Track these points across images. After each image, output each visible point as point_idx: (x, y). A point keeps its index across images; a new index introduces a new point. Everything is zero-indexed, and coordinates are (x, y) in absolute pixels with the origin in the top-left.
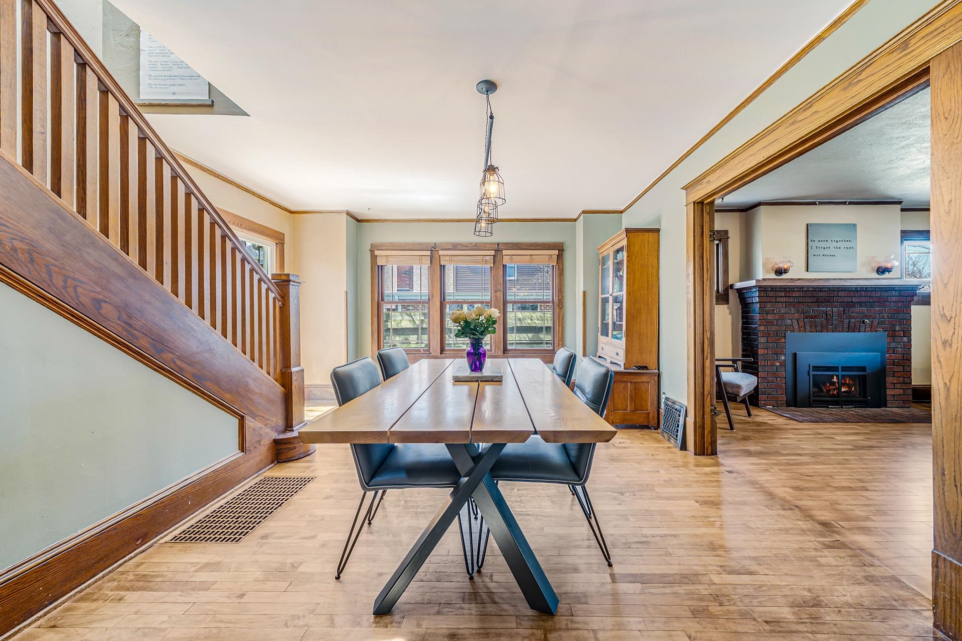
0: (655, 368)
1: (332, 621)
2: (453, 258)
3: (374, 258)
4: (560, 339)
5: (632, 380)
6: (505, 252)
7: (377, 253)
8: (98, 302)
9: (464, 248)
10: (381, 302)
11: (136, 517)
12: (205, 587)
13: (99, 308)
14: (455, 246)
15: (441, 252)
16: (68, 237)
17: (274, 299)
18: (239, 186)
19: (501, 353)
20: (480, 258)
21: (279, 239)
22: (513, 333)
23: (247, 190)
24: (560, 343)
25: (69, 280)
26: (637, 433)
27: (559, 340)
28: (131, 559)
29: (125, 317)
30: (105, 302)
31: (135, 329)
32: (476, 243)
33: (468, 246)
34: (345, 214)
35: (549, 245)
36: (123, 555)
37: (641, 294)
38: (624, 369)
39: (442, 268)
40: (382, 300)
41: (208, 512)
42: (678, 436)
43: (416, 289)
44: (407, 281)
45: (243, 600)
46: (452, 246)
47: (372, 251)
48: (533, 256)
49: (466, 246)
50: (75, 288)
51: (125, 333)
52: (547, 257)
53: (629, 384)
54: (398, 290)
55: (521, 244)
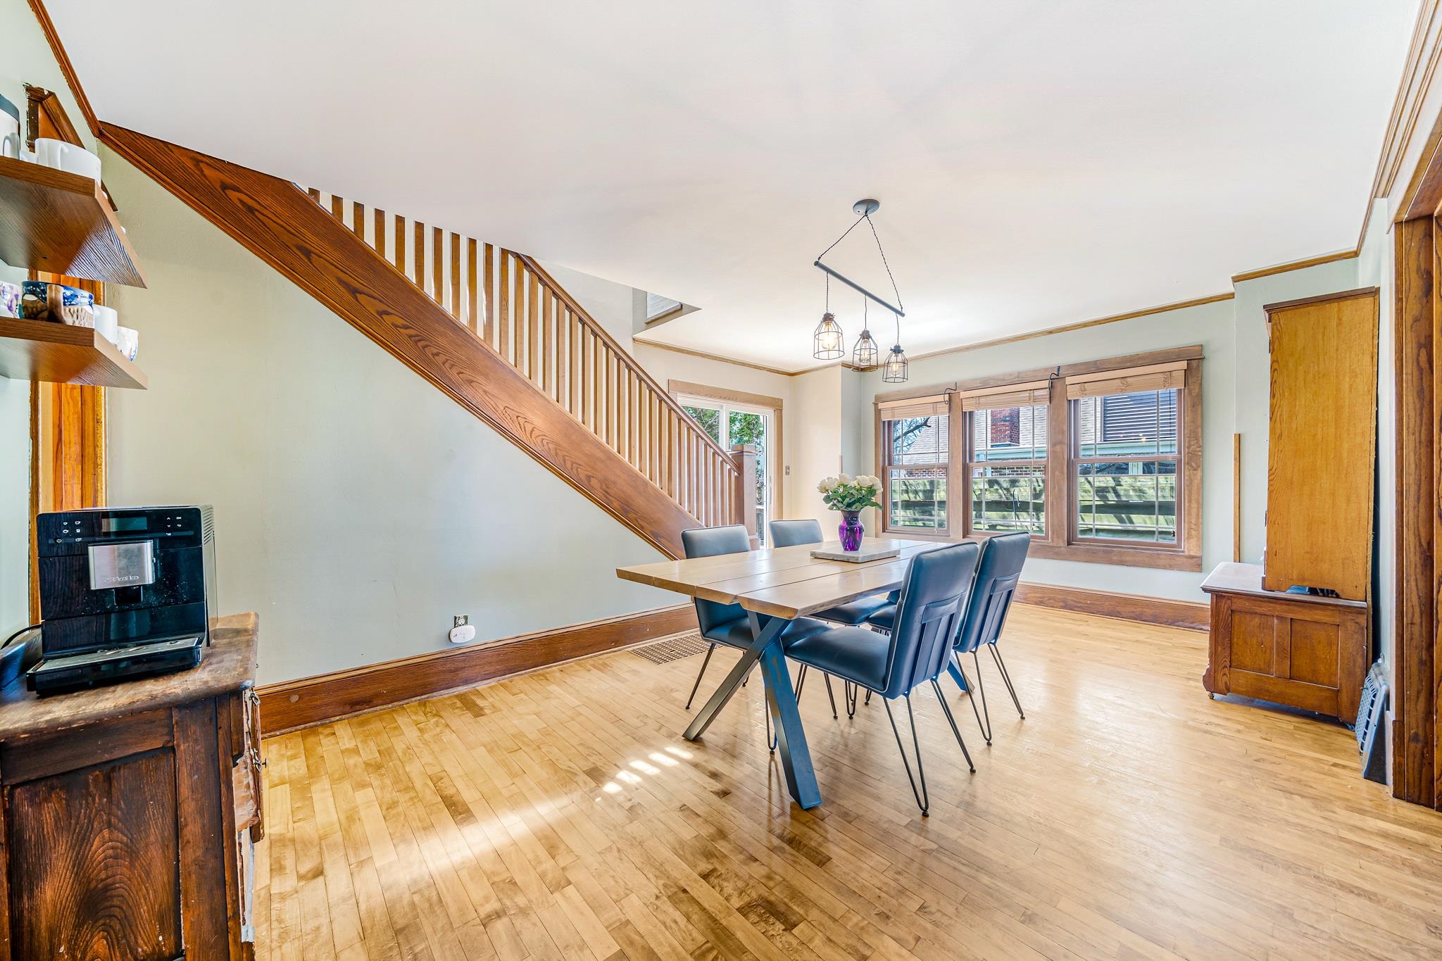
0: (1362, 596)
1: (660, 729)
2: (982, 400)
3: (878, 412)
4: (1193, 526)
5: (1284, 615)
6: (1069, 380)
7: (881, 406)
8: (589, 477)
9: (999, 383)
10: (888, 467)
11: (611, 626)
12: (623, 681)
13: (589, 482)
14: (985, 384)
15: (963, 395)
16: (574, 438)
17: (730, 470)
18: (734, 362)
19: (1062, 543)
20: (1027, 394)
21: (777, 405)
22: (1154, 514)
23: (743, 364)
24: (1193, 533)
25: (574, 465)
26: (1287, 723)
27: (1190, 528)
28: (607, 653)
29: (604, 487)
30: (593, 477)
31: (610, 496)
32: (1019, 373)
33: (1006, 379)
34: (840, 367)
35: (1168, 353)
36: (603, 648)
37: (1314, 436)
38: (1264, 588)
39: (968, 417)
40: (890, 464)
41: (660, 642)
42: (1365, 748)
43: (1025, 442)
44: (1006, 431)
45: (633, 696)
46: (980, 383)
47: (876, 405)
48: (1128, 380)
49: (1004, 380)
50: (577, 468)
51: (605, 498)
52: (1160, 375)
53: (1275, 621)
54: (992, 446)
55: (1103, 361)
